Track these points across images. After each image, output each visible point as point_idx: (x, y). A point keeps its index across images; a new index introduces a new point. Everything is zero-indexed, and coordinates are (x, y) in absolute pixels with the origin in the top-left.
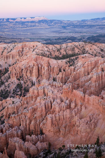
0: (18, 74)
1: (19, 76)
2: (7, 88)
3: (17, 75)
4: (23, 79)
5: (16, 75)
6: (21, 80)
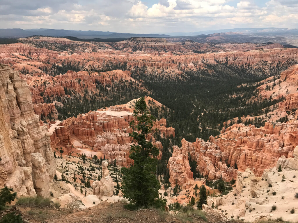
0: (291, 105)
1: (290, 108)
2: (267, 118)
3: (288, 105)
4: (294, 113)
5: (286, 106)
6: (291, 114)
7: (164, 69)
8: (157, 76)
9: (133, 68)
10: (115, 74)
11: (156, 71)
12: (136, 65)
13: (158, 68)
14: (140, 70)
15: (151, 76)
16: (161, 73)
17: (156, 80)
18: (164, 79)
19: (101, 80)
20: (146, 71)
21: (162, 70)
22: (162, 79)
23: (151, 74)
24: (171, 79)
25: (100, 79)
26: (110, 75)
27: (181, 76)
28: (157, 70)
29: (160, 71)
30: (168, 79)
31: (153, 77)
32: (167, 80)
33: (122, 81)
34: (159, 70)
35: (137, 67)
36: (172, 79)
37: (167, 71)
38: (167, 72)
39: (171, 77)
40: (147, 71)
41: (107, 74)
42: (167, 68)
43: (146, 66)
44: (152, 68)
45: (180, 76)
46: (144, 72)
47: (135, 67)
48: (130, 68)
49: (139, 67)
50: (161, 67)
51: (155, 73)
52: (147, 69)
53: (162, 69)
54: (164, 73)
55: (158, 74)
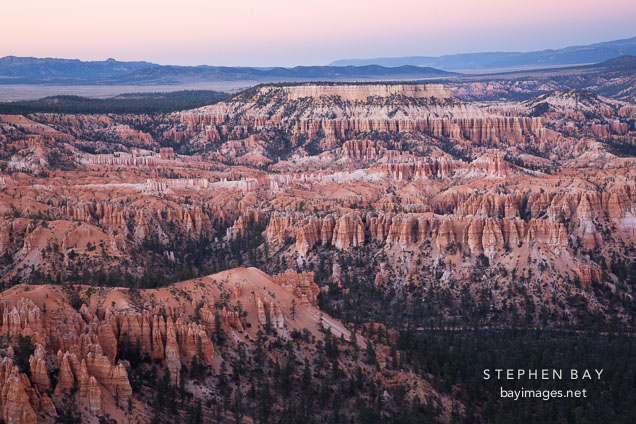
7: (489, 252)
8: (453, 291)
9: (302, 253)
10: (228, 297)
11: (442, 264)
12: (319, 233)
13: (451, 249)
14: (344, 264)
15: (418, 295)
16: (475, 278)
17: (448, 317)
18: (495, 310)
19: (148, 339)
20: (382, 265)
21: (474, 260)
22: (484, 311)
23: (416, 282)
24: (538, 311)
25: (146, 330)
26: (202, 305)
27: (597, 295)
28: (446, 260)
29: (467, 264)
30: (522, 312)
31: (426, 301)
32: (516, 316)
33: (275, 334)
34: (456, 258)
35: (329, 246)
36: (544, 310)
37: (508, 262)
38: (510, 268)
39: (536, 299)
40: (388, 267)
41: (182, 299)
42: (507, 248)
43: (380, 237)
44: (414, 248)
45: (586, 290)
46: (371, 273)
47: (314, 248)
48: (286, 254)
49: (339, 244)
50: (472, 243)
51: (440, 275)
52: (384, 258)
53: (477, 253)
54: (492, 275)
55: (453, 283)
